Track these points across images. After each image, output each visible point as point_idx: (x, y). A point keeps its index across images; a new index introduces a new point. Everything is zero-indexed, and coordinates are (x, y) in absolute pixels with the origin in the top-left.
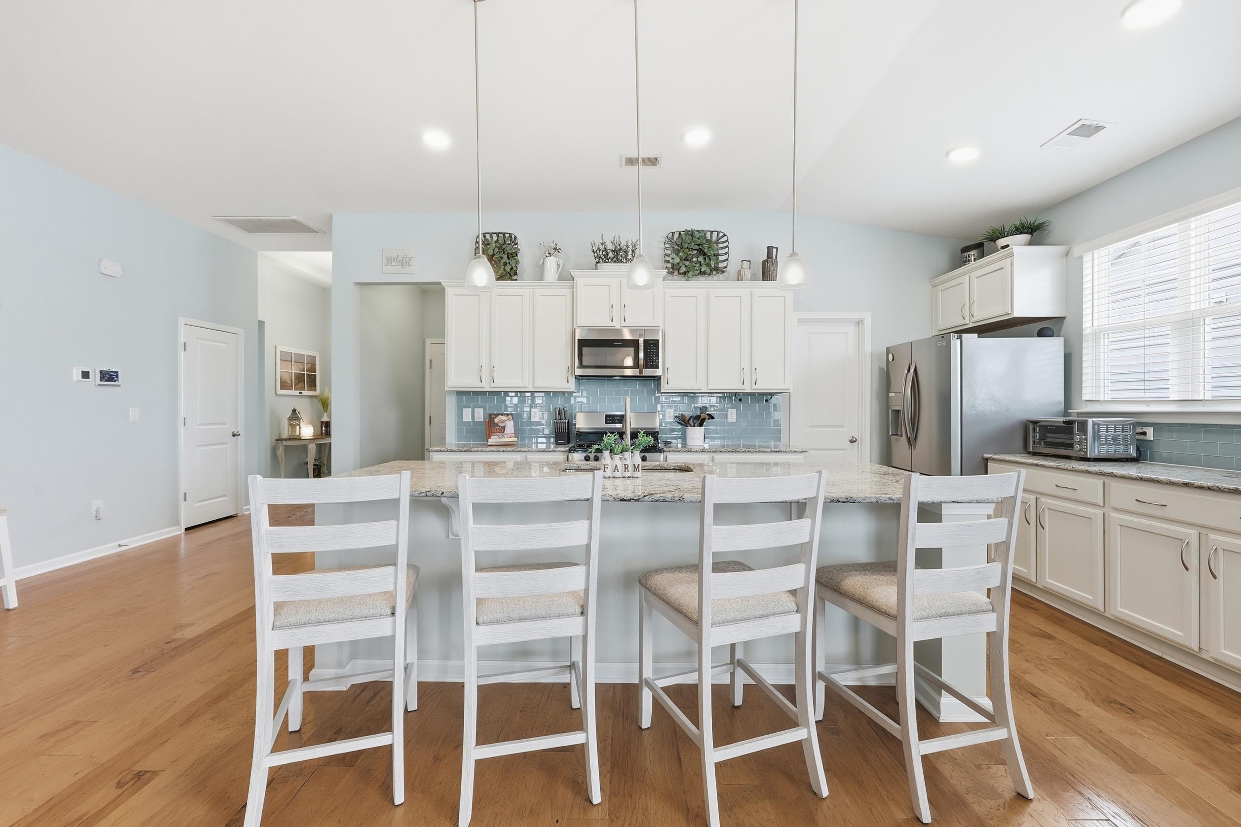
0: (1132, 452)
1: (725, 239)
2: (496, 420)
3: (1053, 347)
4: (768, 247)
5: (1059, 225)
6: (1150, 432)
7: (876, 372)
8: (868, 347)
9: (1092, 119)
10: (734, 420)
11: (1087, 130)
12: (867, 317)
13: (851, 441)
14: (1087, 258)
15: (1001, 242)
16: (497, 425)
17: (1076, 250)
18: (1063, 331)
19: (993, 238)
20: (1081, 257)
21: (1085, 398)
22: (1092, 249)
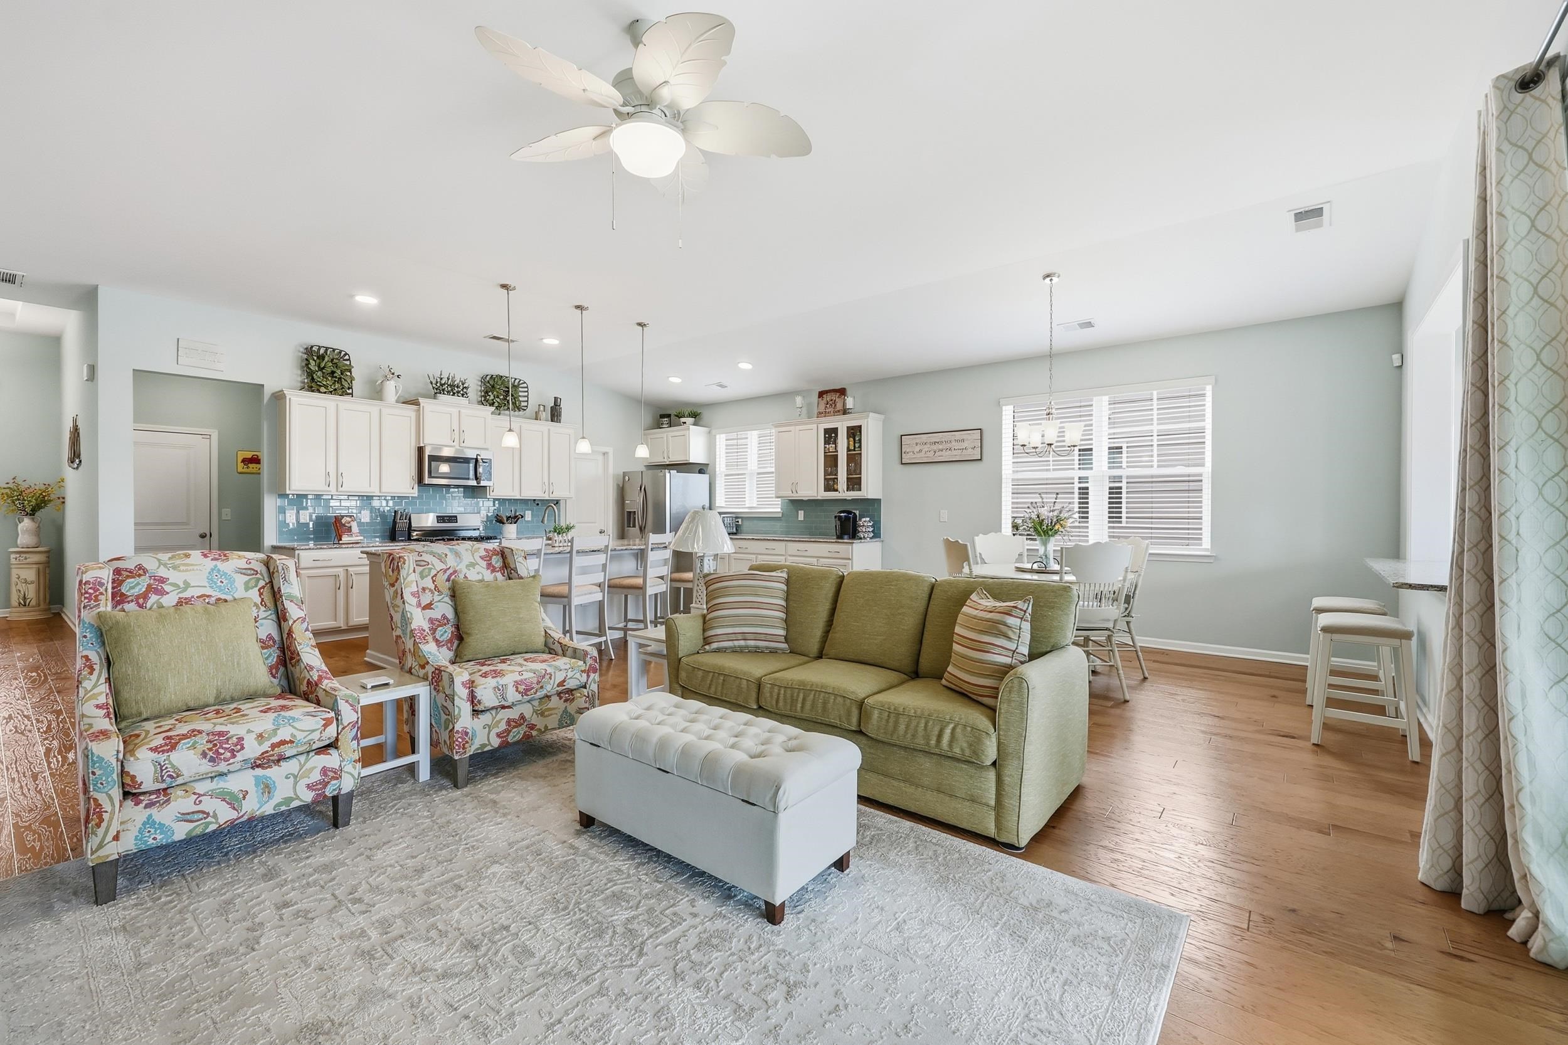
0: (734, 530)
1: (525, 385)
2: (343, 521)
3: (704, 479)
4: (555, 398)
5: (706, 415)
6: (740, 520)
7: (615, 487)
8: (611, 471)
9: (725, 383)
10: (530, 519)
11: (722, 386)
12: (610, 450)
13: (601, 533)
14: (718, 436)
15: (683, 420)
16: (344, 525)
17: (714, 432)
18: (708, 471)
19: (679, 416)
20: (715, 436)
21: (717, 505)
22: (719, 434)
